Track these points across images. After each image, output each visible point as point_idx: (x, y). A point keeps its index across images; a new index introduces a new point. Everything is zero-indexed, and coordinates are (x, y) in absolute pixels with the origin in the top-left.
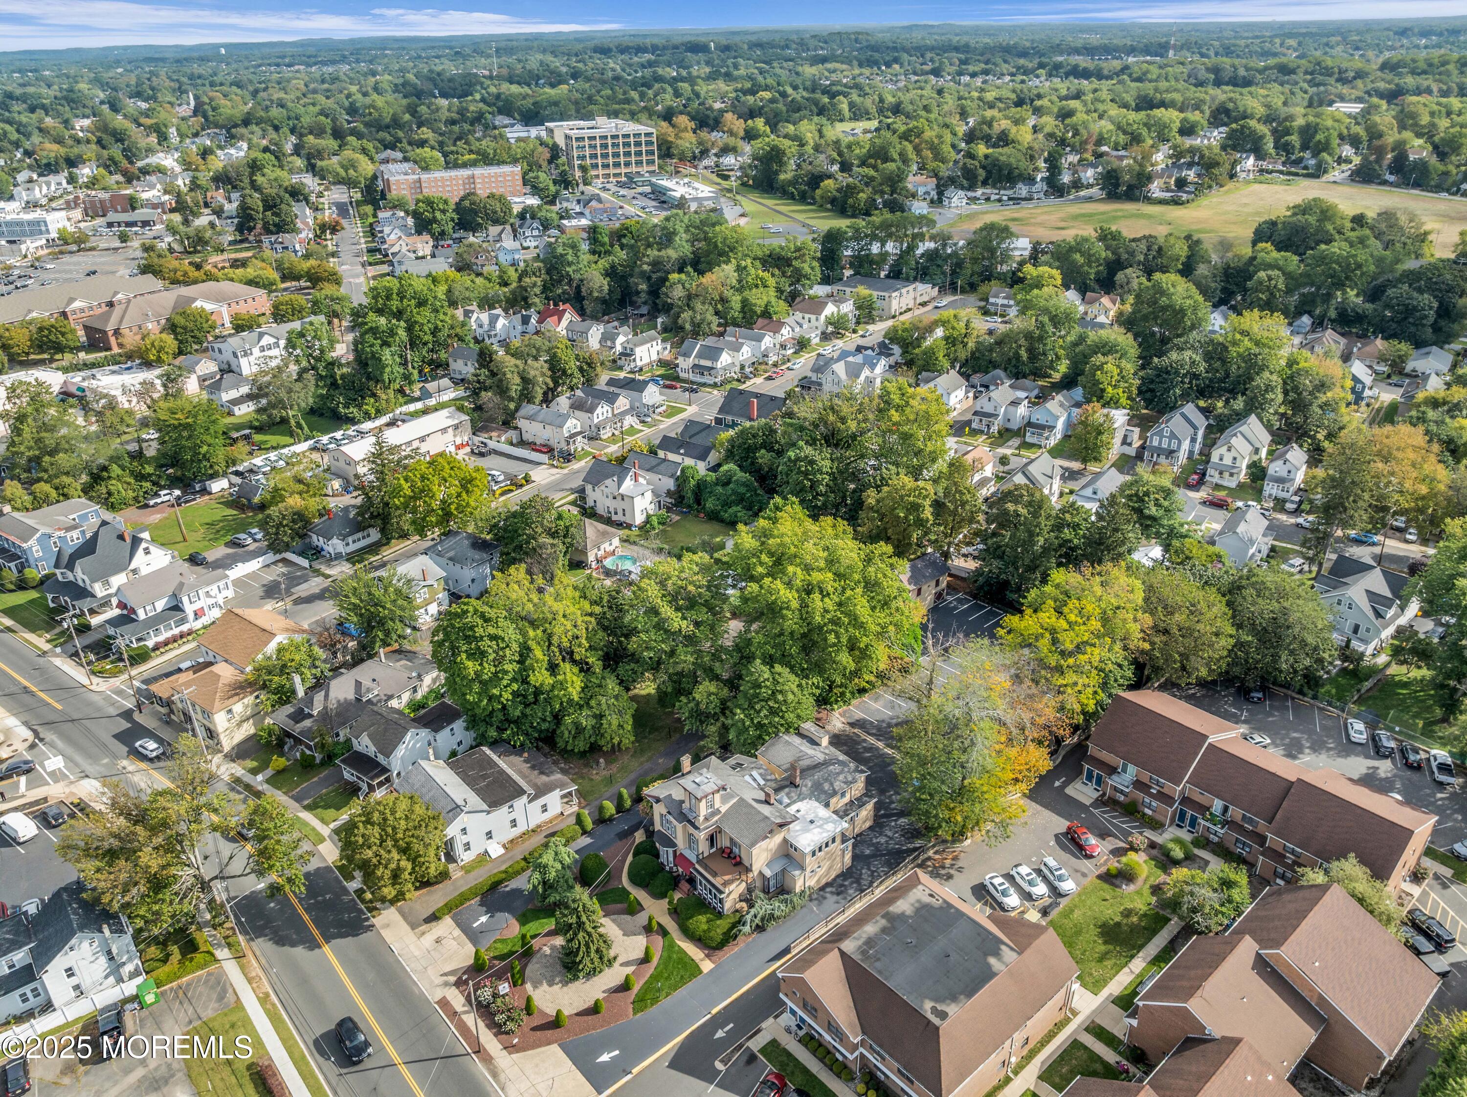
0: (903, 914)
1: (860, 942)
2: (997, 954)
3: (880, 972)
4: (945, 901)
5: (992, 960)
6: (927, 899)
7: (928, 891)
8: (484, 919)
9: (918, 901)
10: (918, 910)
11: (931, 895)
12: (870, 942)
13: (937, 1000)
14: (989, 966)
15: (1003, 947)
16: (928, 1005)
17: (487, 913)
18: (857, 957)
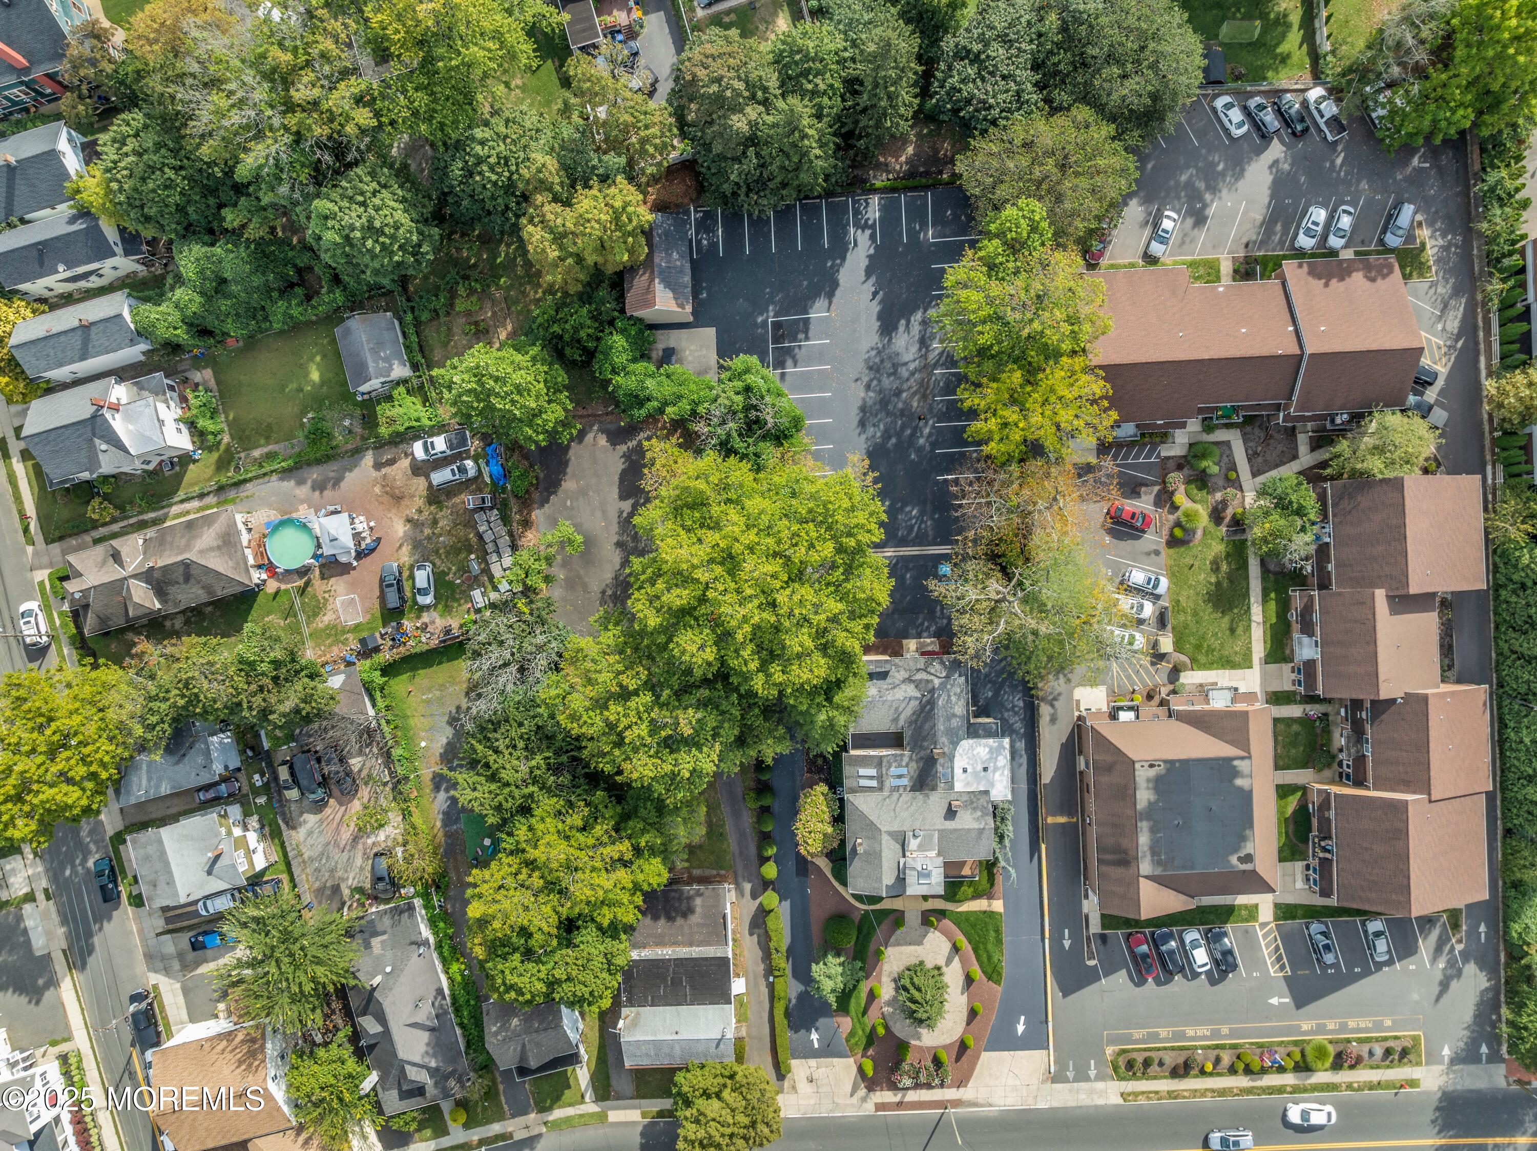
0: (1150, 803)
1: (1149, 857)
2: (1236, 773)
3: (1184, 867)
4: (1165, 761)
5: (1239, 782)
6: (1152, 772)
7: (1146, 764)
8: (814, 1036)
9: (1148, 780)
10: (1156, 789)
11: (1151, 766)
12: (1154, 851)
13: (1236, 850)
14: (1240, 789)
15: (1236, 763)
16: (1234, 860)
17: (809, 1031)
18: (1158, 871)
